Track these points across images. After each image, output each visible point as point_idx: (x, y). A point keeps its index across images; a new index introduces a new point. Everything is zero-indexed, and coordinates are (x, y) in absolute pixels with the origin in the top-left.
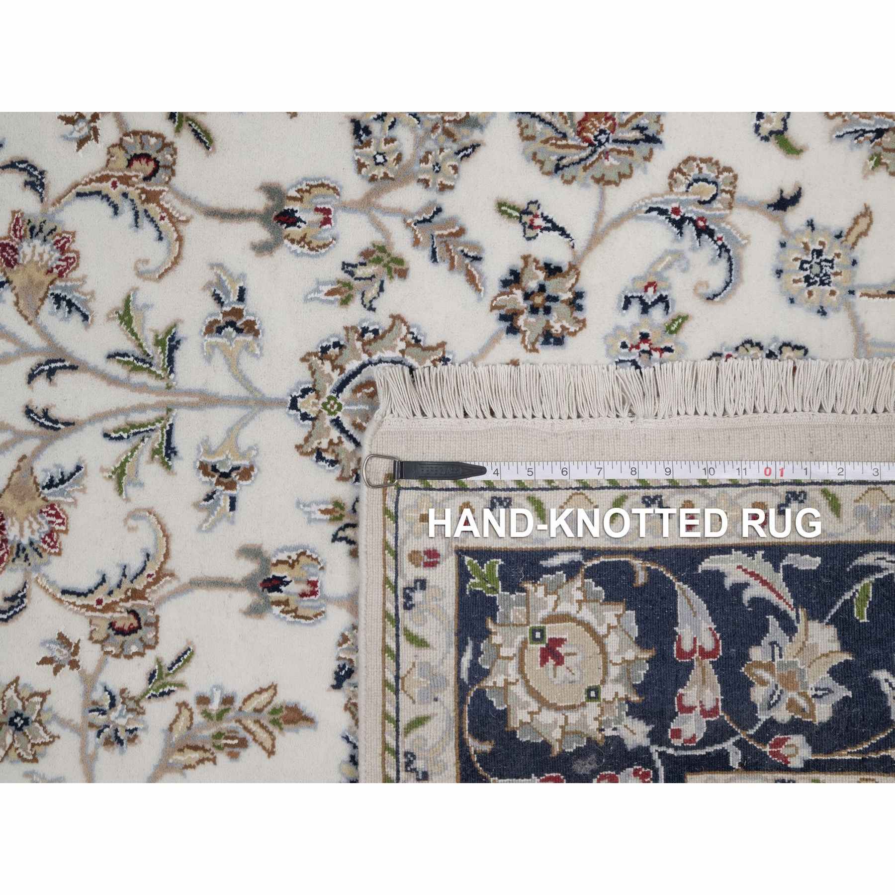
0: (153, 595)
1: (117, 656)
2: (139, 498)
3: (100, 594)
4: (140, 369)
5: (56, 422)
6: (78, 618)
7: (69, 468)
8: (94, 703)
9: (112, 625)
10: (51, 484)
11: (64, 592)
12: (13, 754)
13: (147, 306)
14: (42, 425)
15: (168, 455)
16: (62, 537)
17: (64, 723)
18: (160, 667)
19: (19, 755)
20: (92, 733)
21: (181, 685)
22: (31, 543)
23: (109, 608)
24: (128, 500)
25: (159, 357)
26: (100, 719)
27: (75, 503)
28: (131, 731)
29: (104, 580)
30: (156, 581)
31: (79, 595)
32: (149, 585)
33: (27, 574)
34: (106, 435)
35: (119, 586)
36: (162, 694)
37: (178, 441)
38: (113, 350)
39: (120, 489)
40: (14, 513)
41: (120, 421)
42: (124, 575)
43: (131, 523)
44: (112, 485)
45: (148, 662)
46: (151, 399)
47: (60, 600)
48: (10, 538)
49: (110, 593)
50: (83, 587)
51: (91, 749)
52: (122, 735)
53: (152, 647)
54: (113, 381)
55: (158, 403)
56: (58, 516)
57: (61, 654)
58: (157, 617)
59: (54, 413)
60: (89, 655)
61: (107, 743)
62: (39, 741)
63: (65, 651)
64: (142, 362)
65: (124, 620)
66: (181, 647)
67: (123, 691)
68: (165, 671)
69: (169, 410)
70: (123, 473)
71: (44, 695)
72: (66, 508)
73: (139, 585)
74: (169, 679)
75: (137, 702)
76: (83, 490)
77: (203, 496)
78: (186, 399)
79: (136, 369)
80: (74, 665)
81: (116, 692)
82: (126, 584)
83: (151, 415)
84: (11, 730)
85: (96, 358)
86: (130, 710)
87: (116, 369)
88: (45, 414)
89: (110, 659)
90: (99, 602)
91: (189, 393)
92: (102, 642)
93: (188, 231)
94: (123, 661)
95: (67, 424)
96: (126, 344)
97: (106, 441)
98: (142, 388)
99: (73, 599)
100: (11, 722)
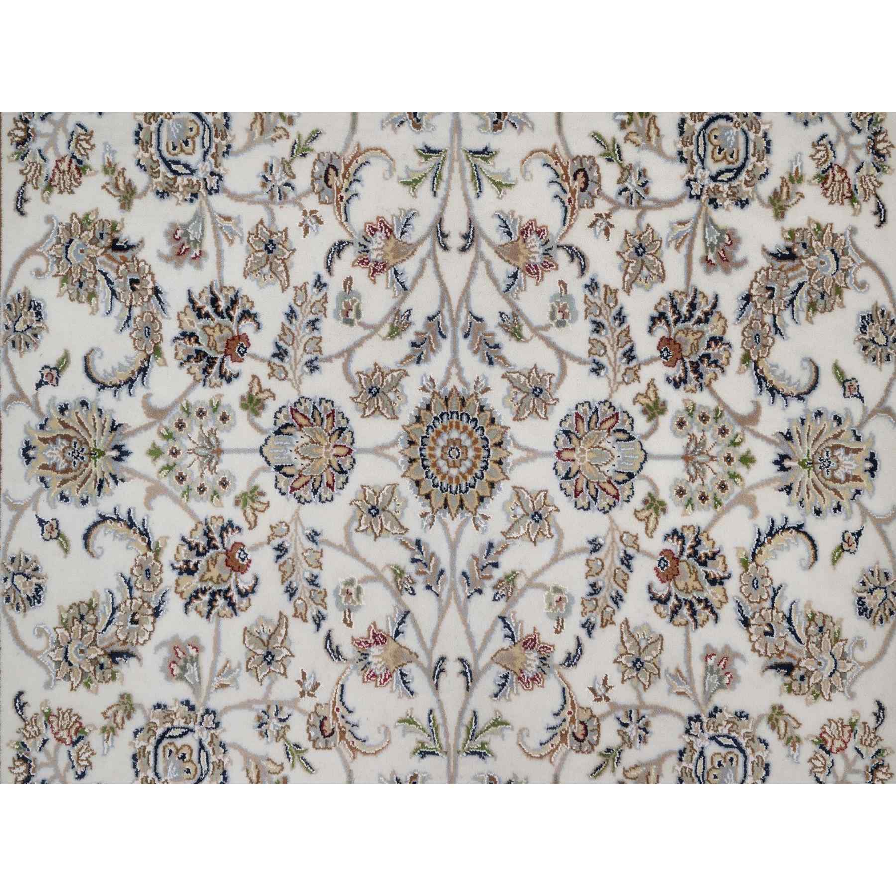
0: (343, 746)
1: (308, 722)
2: (396, 733)
3: (343, 710)
4: (469, 733)
5: (437, 678)
6: (329, 696)
7: (412, 687)
8: (281, 708)
9: (325, 718)
10: (403, 675)
11: (343, 686)
12: (251, 654)
13: (503, 736)
14: (436, 668)
15: (421, 752)
16: (374, 683)
17: (269, 688)
18: (303, 752)
19: (250, 659)
20: (264, 707)
21: (293, 766)
22: (369, 663)
23: (334, 715)
24: (396, 727)
25: (476, 745)
26: (272, 712)
27: (392, 691)
28: (266, 733)
29: (350, 712)
30: (351, 748)
31: (341, 696)
32: (348, 743)
33: (352, 661)
34: (431, 711)
35: (347, 722)
36: (288, 754)
37: (429, 758)
38: (479, 714)
39: (402, 721)
40: (386, 650)
41: (439, 721)
42: (353, 726)
43: (383, 729)
44: (404, 716)
45: (306, 744)
46: (452, 741)
47: (338, 684)
48: (372, 649)
49: (343, 717)
50: (345, 699)
51: (256, 707)
52: (264, 727)
53: (314, 746)
54: (461, 715)
55: (450, 745)
56: (385, 680)
57: (308, 685)
58: (330, 748)
59: (442, 675)
60: (308, 704)
61: (259, 718)
62: (259, 672)
63: (309, 688)
64: (472, 735)
65: (329, 725)
66: (315, 765)
67: (288, 727)
68: (301, 754)
69: (446, 753)
70: (410, 723)
71: (284, 674)
72: (389, 685)
73: (348, 736)
74: (296, 757)
75: (283, 737)
76: (399, 697)
77: (399, 776)
78: (452, 764)
79: (468, 730)
80: (302, 694)
81: (288, 722)
82: (348, 727)
83: (443, 741)
84: (264, 653)
85: (474, 704)
86: (278, 732)
87: (468, 716)
88: (442, 670)
89: (306, 718)
90: (338, 710)
91: (456, 765)
92: (315, 712)
93: (545, 762)
94: (305, 726)
95: (437, 685)
96: (482, 722)
97: (427, 712)
98: (458, 734)
99: (339, 693)
100: (269, 653)
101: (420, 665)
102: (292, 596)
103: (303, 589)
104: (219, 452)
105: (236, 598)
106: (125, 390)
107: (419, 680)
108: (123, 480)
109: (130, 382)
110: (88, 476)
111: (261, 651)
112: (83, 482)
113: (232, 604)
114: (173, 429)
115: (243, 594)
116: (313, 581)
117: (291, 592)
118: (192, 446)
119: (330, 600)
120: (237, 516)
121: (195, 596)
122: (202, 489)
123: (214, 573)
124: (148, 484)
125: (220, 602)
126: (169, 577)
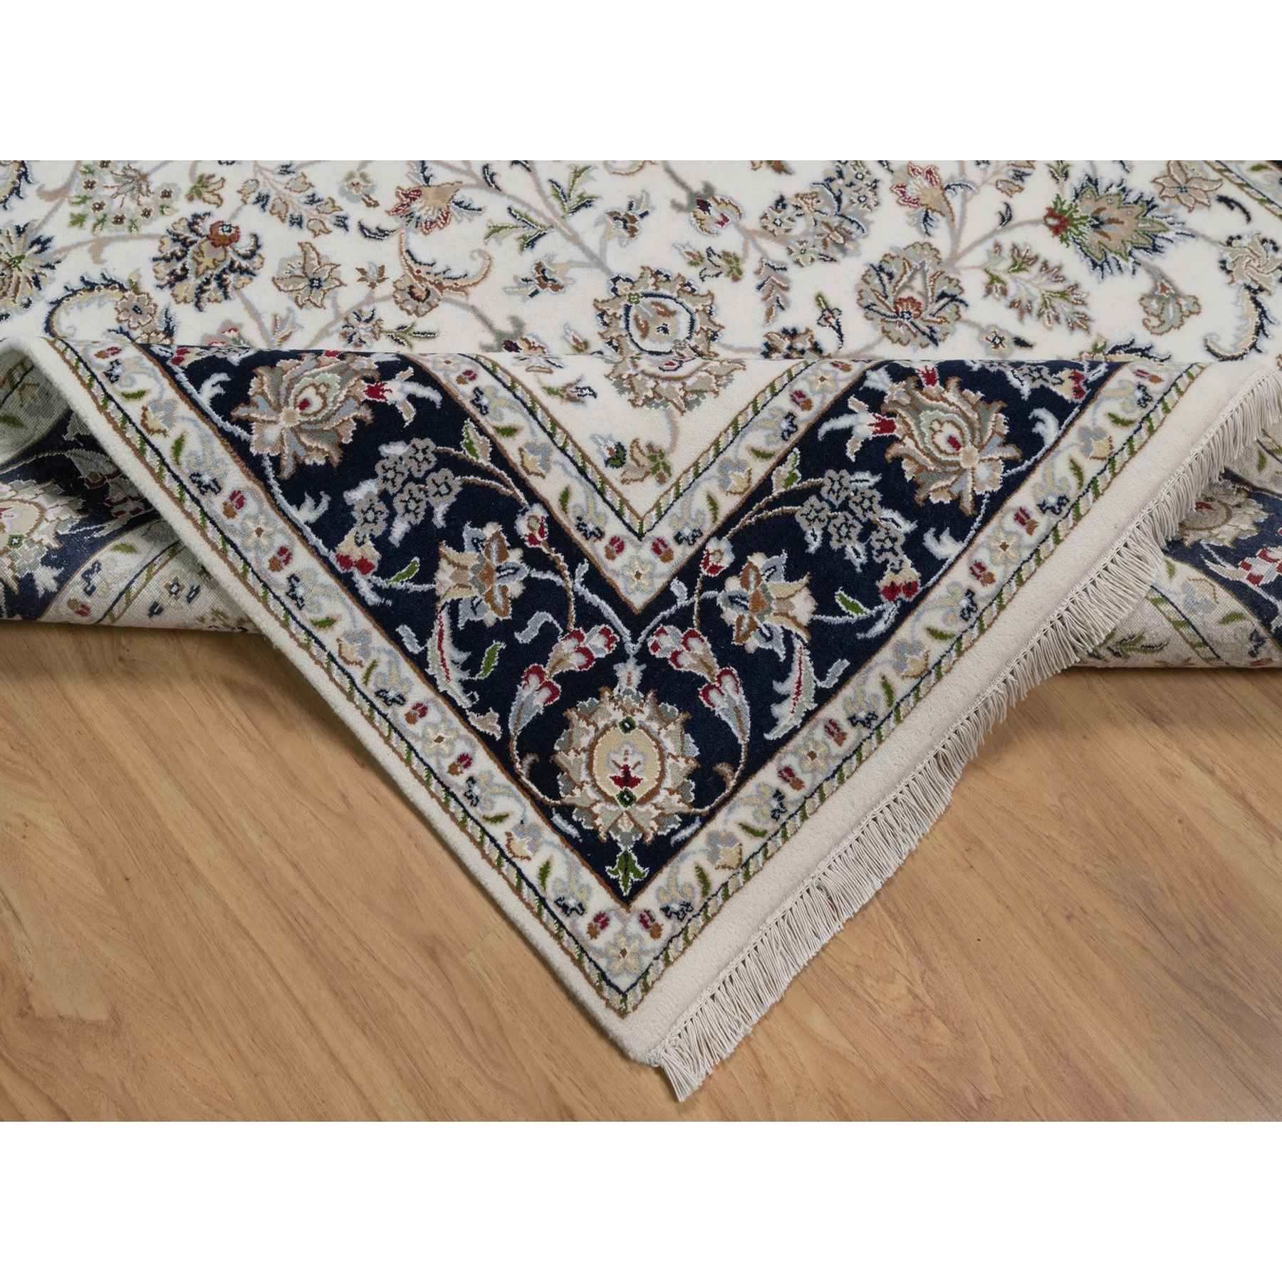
101: (467, 186)
102: (300, 224)
103: (308, 212)
104: (144, 177)
105: (244, 264)
106: (14, 199)
107: (478, 197)
108: (58, 262)
109: (16, 191)
110: (19, 282)
111: (303, 284)
112: (16, 290)
113: (243, 271)
114: (84, 192)
115: (252, 254)
116: (312, 200)
117: (297, 222)
118: (113, 191)
119: (340, 202)
120: (199, 207)
121: (201, 290)
122: (147, 213)
123: (207, 261)
124: (86, 248)
125: (231, 278)
126: (162, 298)
